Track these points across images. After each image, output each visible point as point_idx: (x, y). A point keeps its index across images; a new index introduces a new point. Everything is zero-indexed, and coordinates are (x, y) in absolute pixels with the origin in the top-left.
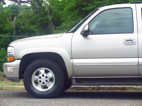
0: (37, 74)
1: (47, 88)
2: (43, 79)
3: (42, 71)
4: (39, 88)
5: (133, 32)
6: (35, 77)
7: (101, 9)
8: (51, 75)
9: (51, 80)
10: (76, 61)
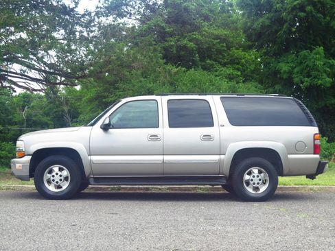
0: (50, 172)
1: (61, 187)
2: (57, 178)
3: (56, 169)
4: (51, 188)
5: (158, 127)
6: (47, 176)
7: (124, 101)
8: (65, 173)
9: (66, 179)
10: (95, 158)
